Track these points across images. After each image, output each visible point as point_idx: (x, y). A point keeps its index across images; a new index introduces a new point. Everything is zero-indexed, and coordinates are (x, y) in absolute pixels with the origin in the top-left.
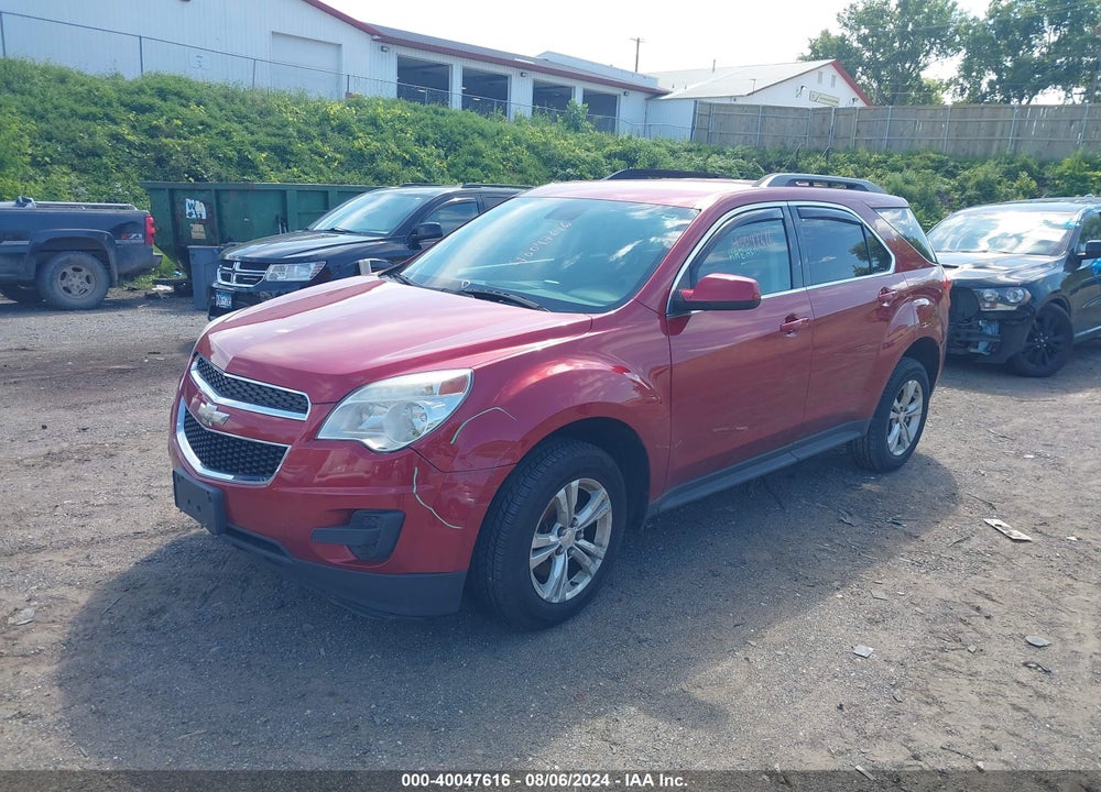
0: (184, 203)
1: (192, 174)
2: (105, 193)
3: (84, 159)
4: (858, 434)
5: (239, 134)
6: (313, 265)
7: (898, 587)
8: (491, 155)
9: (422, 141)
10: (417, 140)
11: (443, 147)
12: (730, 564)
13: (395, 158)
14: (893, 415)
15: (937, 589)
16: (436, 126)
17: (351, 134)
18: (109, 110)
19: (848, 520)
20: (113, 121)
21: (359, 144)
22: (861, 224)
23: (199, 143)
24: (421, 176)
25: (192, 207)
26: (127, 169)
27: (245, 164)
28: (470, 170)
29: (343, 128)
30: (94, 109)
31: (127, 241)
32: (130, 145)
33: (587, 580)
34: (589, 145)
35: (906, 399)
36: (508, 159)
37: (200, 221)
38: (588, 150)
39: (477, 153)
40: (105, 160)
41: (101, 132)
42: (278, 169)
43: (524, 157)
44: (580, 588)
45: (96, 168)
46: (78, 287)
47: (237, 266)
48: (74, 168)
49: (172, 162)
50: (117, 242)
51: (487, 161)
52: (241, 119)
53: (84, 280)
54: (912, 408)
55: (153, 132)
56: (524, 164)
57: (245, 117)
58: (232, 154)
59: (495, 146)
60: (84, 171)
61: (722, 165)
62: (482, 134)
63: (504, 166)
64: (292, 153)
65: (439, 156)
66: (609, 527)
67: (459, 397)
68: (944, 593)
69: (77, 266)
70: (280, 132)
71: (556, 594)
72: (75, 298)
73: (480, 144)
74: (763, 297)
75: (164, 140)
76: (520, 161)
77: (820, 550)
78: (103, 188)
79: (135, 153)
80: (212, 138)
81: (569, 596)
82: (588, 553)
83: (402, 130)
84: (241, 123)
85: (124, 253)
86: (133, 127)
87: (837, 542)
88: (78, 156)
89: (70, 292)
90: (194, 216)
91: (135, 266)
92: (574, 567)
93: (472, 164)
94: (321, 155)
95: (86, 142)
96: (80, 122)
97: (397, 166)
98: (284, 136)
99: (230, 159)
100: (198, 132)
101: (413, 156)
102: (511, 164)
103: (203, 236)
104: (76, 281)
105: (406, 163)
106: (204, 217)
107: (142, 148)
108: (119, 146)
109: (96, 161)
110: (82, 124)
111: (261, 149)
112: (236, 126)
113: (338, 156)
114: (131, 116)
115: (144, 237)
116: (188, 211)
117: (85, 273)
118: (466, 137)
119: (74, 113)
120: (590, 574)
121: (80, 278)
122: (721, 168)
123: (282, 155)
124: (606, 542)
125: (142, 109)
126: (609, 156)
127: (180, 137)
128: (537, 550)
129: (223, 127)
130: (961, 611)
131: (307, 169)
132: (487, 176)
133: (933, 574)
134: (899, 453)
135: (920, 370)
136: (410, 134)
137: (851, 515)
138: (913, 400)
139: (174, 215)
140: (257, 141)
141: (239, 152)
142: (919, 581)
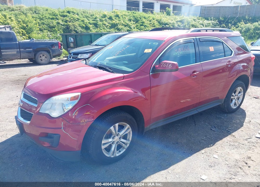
0: (69, 38)
1: (74, 31)
2: (55, 36)
3: (51, 28)
4: (220, 103)
5: (86, 21)
6: (89, 54)
7: (222, 154)
8: (146, 22)
9: (130, 20)
10: (129, 20)
11: (135, 21)
12: (173, 144)
13: (123, 25)
14: (232, 97)
15: (236, 155)
16: (134, 16)
17: (112, 19)
18: (57, 17)
19: (214, 129)
20: (58, 19)
21: (114, 22)
22: (222, 42)
23: (77, 23)
24: (129, 29)
25: (70, 39)
26: (61, 30)
27: (87, 28)
28: (141, 27)
29: (110, 18)
30: (54, 17)
31: (54, 48)
32: (62, 25)
33: (124, 150)
34: (172, 19)
35: (237, 93)
36: (151, 24)
37: (72, 42)
38: (172, 20)
39: (143, 23)
40: (56, 28)
41: (55, 22)
42: (95, 29)
43: (155, 23)
44: (121, 152)
45: (54, 31)
46: (44, 59)
47: (72, 54)
48: (49, 30)
49: (70, 28)
50: (52, 48)
51: (146, 24)
52: (87, 17)
53: (45, 58)
54: (240, 94)
55: (66, 21)
56: (155, 25)
57: (88, 17)
58: (84, 26)
59: (148, 20)
60: (51, 31)
61: (208, 23)
62: (145, 18)
63: (150, 25)
64: (98, 25)
65: (133, 24)
66: (131, 135)
67: (76, 101)
68: (237, 157)
69: (43, 54)
70: (96, 20)
71: (113, 154)
72: (43, 62)
73: (144, 20)
74: (179, 67)
75: (69, 23)
76: (154, 24)
77: (202, 139)
78: (55, 35)
79: (62, 26)
80: (80, 22)
81: (117, 155)
82: (124, 143)
83: (125, 18)
84: (87, 18)
85: (53, 51)
86: (62, 20)
87: (208, 137)
88: (50, 28)
89: (42, 60)
90: (71, 41)
91: (56, 54)
92: (119, 147)
93: (142, 25)
94: (105, 25)
95: (52, 25)
96: (50, 20)
97: (123, 27)
98: (97, 21)
99: (84, 27)
100: (77, 21)
101: (127, 24)
102: (152, 25)
103: (73, 46)
104: (43, 58)
105: (125, 26)
106: (73, 42)
107: (63, 25)
108: (59, 25)
109: (54, 29)
110: (51, 20)
111: (91, 24)
112: (86, 19)
113: (109, 25)
114: (62, 18)
115: (58, 47)
116: (70, 40)
117: (45, 56)
118: (141, 19)
119: (49, 18)
120: (125, 149)
121: (44, 57)
122: (207, 23)
123: (96, 25)
124: (130, 139)
125: (64, 16)
126: (177, 22)
127: (72, 22)
128: (104, 144)
129: (82, 19)
130: (241, 164)
131: (102, 28)
132: (145, 28)
133: (236, 149)
134: (235, 108)
135: (242, 84)
136: (127, 18)
137: (215, 127)
138: (240, 92)
139: (67, 42)
140: (90, 22)
141: (86, 25)
142: (230, 152)
